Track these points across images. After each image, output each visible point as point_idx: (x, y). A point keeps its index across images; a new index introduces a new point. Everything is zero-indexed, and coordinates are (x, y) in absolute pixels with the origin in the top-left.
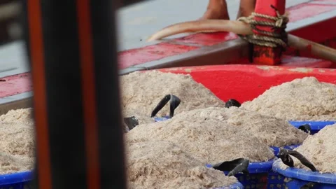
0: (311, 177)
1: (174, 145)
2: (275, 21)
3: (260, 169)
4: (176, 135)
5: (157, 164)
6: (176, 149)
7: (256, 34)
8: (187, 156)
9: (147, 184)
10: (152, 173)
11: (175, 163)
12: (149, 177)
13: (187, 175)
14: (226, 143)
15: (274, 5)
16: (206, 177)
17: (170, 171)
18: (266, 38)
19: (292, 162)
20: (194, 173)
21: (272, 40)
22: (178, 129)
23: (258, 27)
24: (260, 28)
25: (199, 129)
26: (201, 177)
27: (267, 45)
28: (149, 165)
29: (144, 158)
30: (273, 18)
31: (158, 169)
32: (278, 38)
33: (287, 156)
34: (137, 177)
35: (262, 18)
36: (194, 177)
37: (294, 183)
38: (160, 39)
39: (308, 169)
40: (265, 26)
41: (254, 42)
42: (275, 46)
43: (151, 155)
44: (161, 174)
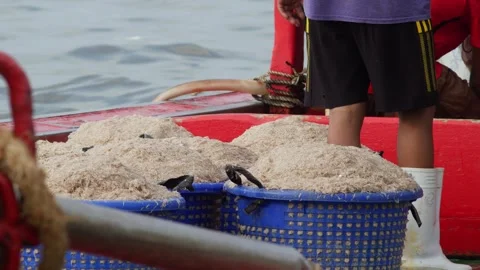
0: (257, 194)
1: (115, 159)
2: (291, 79)
3: (209, 189)
4: (125, 156)
5: (95, 177)
6: (115, 163)
7: (271, 94)
8: (126, 169)
9: (83, 195)
10: (90, 185)
11: (114, 175)
12: (86, 189)
13: (125, 187)
14: (176, 163)
15: (290, 61)
16: (144, 189)
17: (108, 183)
18: (282, 98)
19: (240, 179)
20: (133, 186)
21: (289, 99)
22: (127, 151)
23: (274, 86)
24: (276, 87)
25: (149, 151)
26: (140, 189)
27: (283, 105)
28: (87, 178)
29: (81, 170)
30: (289, 75)
31: (95, 181)
32: (295, 97)
33: (234, 174)
34: (75, 188)
35: (278, 75)
36: (132, 189)
37: (243, 201)
38: (167, 100)
39: (256, 186)
40: (281, 84)
41: (269, 103)
42: (292, 106)
43: (89, 168)
44: (99, 185)
